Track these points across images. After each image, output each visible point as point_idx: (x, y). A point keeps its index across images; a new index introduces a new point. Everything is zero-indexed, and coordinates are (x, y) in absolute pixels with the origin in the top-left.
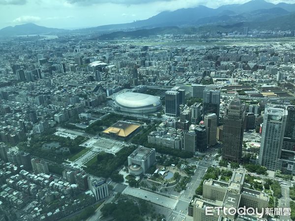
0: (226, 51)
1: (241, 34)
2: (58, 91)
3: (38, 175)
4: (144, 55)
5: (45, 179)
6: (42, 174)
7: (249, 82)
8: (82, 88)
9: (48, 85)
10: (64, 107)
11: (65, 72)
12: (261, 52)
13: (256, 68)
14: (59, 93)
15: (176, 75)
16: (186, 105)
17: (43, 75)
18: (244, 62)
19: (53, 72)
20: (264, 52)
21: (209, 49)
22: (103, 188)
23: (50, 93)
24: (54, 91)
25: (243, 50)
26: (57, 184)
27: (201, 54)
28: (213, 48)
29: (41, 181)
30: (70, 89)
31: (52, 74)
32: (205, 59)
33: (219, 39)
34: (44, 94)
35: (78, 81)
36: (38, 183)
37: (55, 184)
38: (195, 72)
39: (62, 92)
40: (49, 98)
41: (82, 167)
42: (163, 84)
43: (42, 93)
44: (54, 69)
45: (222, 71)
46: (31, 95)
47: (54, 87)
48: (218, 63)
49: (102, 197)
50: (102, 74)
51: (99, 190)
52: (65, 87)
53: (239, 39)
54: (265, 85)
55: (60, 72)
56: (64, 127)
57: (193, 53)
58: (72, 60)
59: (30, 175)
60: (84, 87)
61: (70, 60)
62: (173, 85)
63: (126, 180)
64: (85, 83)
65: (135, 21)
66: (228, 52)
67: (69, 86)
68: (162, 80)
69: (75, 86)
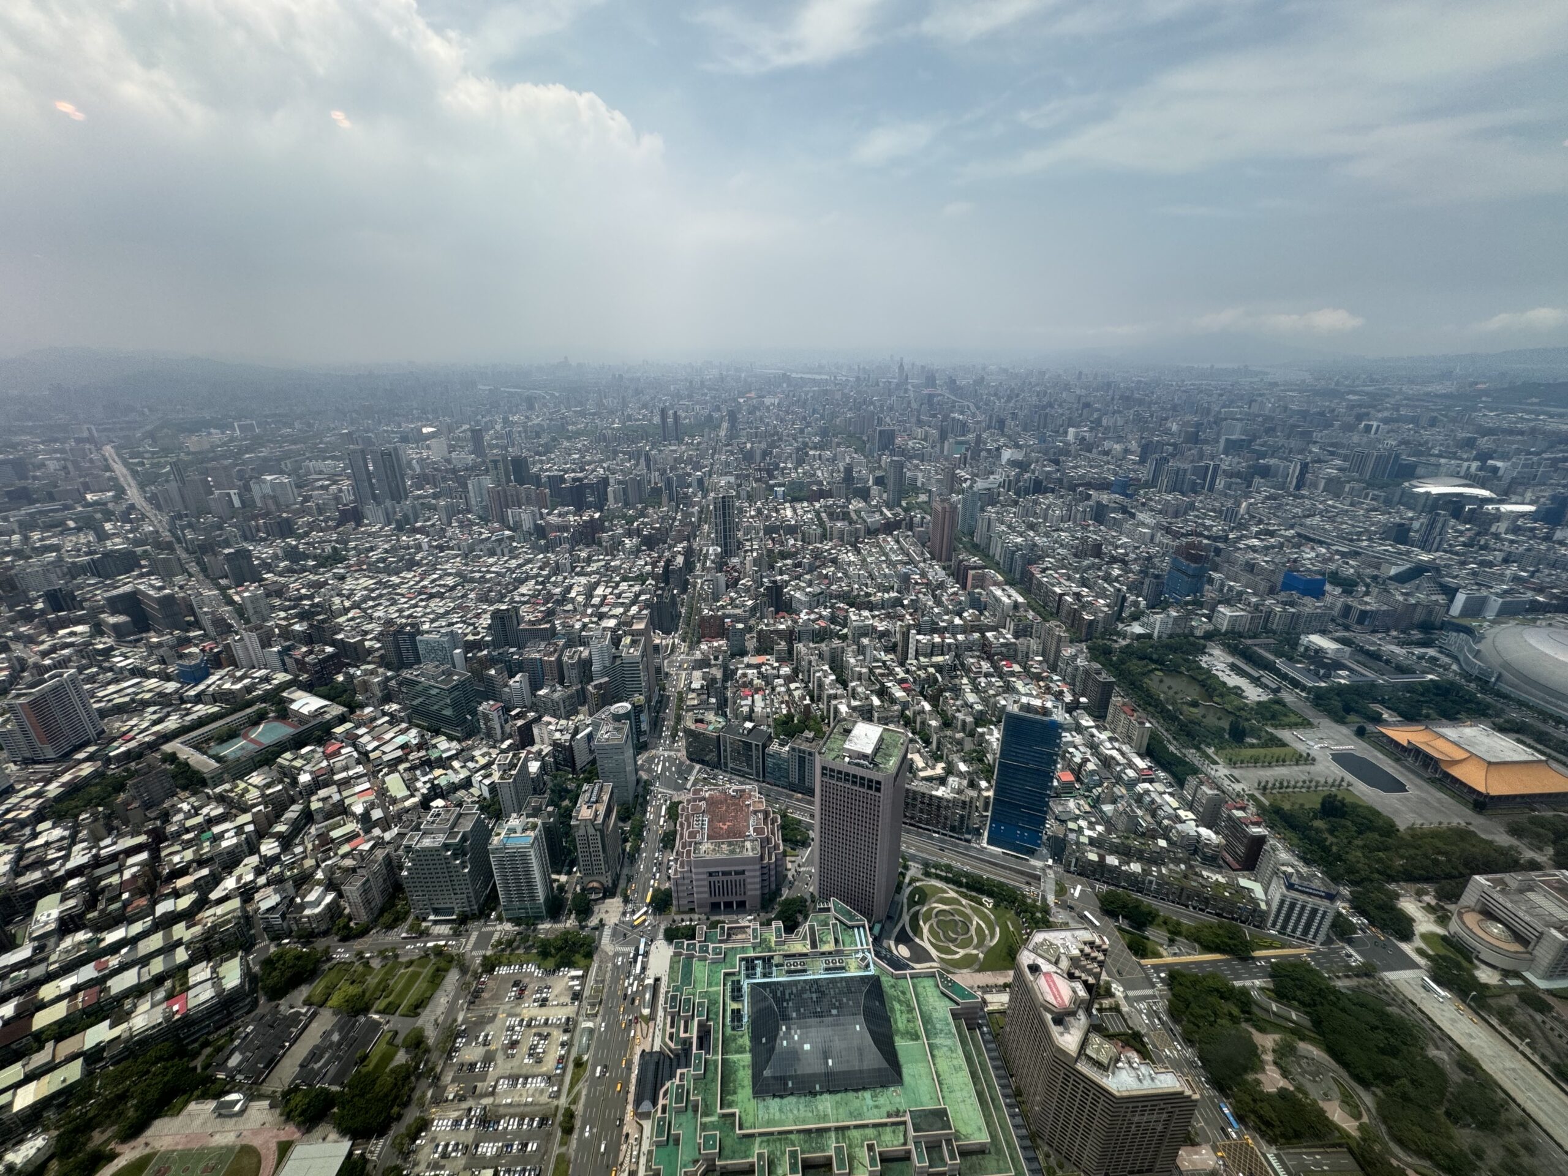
2: (1255, 542)
3: (1116, 745)
5: (1131, 765)
6: (1124, 748)
8: (1343, 555)
9: (1228, 515)
10: (1255, 594)
11: (1298, 487)
14: (1254, 549)
17: (1220, 483)
19: (1257, 480)
22: (1314, 912)
23: (1226, 539)
24: (1240, 538)
26: (1159, 800)
29: (1118, 764)
30: (1298, 546)
31: (1249, 486)
34: (1208, 538)
35: (1339, 530)
36: (1107, 762)
37: (1153, 795)
39: (1267, 548)
40: (1218, 551)
41: (1252, 797)
43: (1201, 535)
44: (1265, 472)
46: (1168, 530)
47: (1241, 526)
49: (1294, 931)
50: (1457, 531)
51: (1292, 906)
52: (1281, 536)
55: (1283, 486)
56: (1233, 650)
58: (1339, 455)
59: (1094, 731)
60: (1355, 554)
61: (1332, 453)
63: (1418, 943)
64: (1365, 543)
67: (1299, 535)
69: (1321, 543)
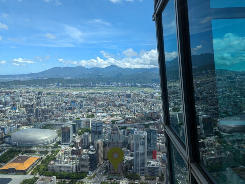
0: (100, 95)
1: (107, 84)
4: (38, 98)
7: (117, 114)
12: (121, 95)
13: (120, 105)
15: (67, 112)
16: (77, 135)
18: (113, 102)
20: (123, 95)
21: (89, 94)
25: (110, 95)
27: (84, 97)
28: (91, 93)
32: (87, 100)
33: (94, 87)
38: (81, 110)
42: (57, 120)
45: (99, 108)
48: (96, 103)
53: (106, 88)
54: (127, 116)
57: (78, 97)
62: (65, 120)
65: (30, 73)
66: (101, 96)
68: (56, 116)
